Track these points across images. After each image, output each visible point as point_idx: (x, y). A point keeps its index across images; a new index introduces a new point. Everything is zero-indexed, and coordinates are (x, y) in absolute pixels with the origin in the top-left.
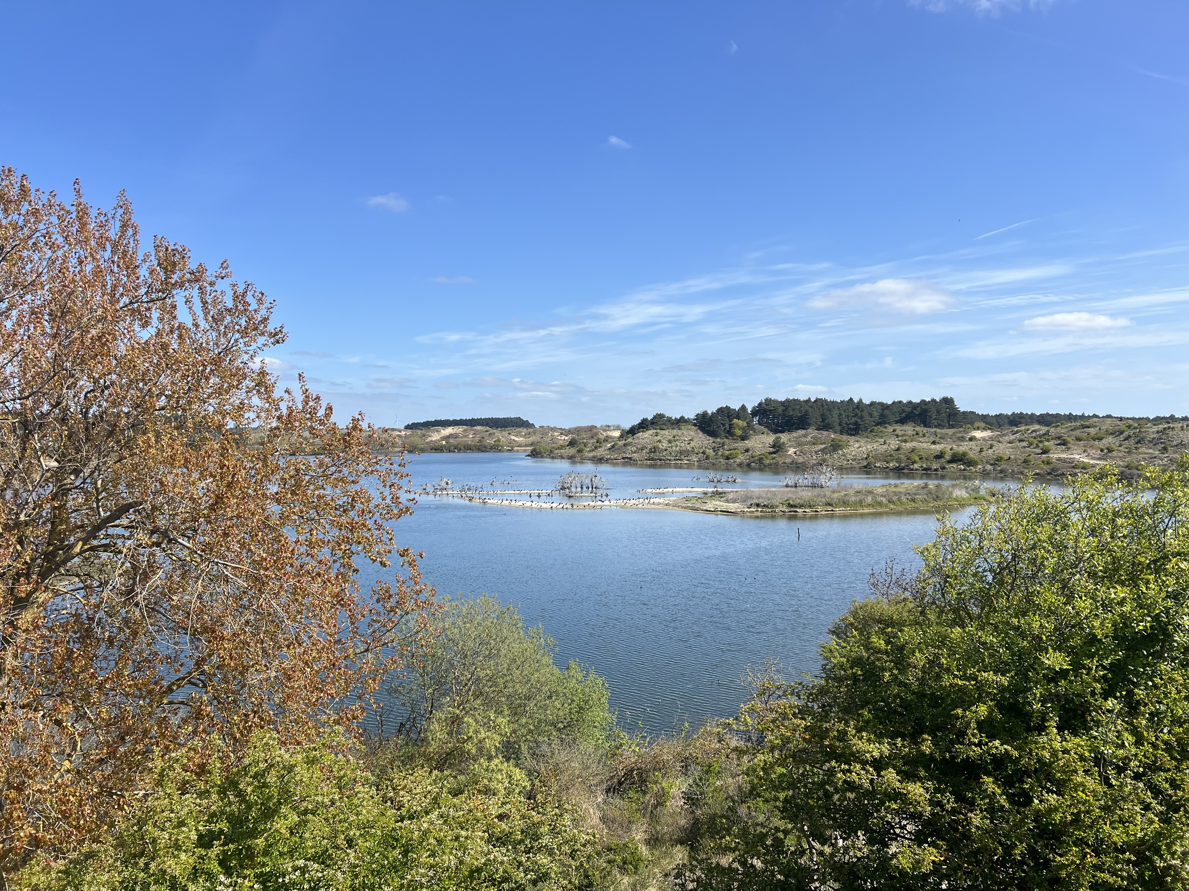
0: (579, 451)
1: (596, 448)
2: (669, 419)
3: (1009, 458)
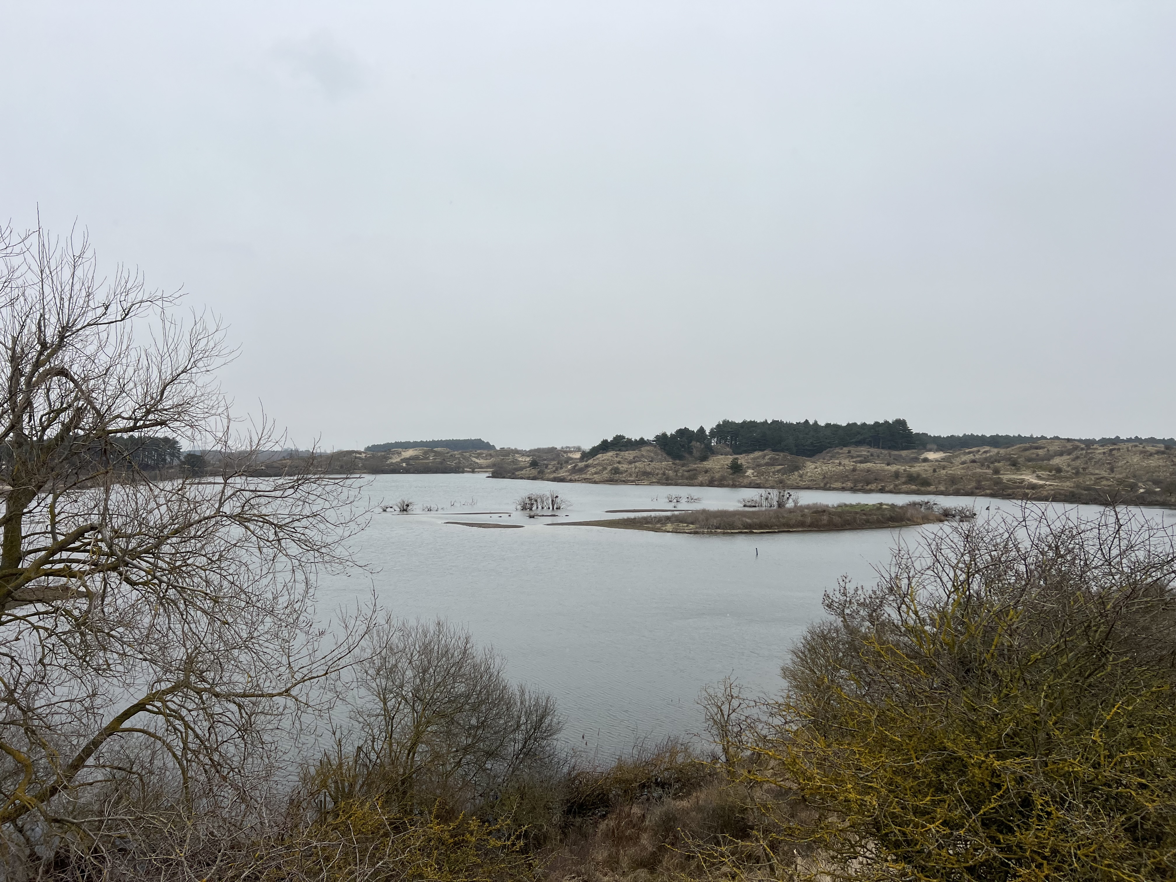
0: (539, 472)
1: (557, 469)
2: (629, 441)
3: (962, 478)
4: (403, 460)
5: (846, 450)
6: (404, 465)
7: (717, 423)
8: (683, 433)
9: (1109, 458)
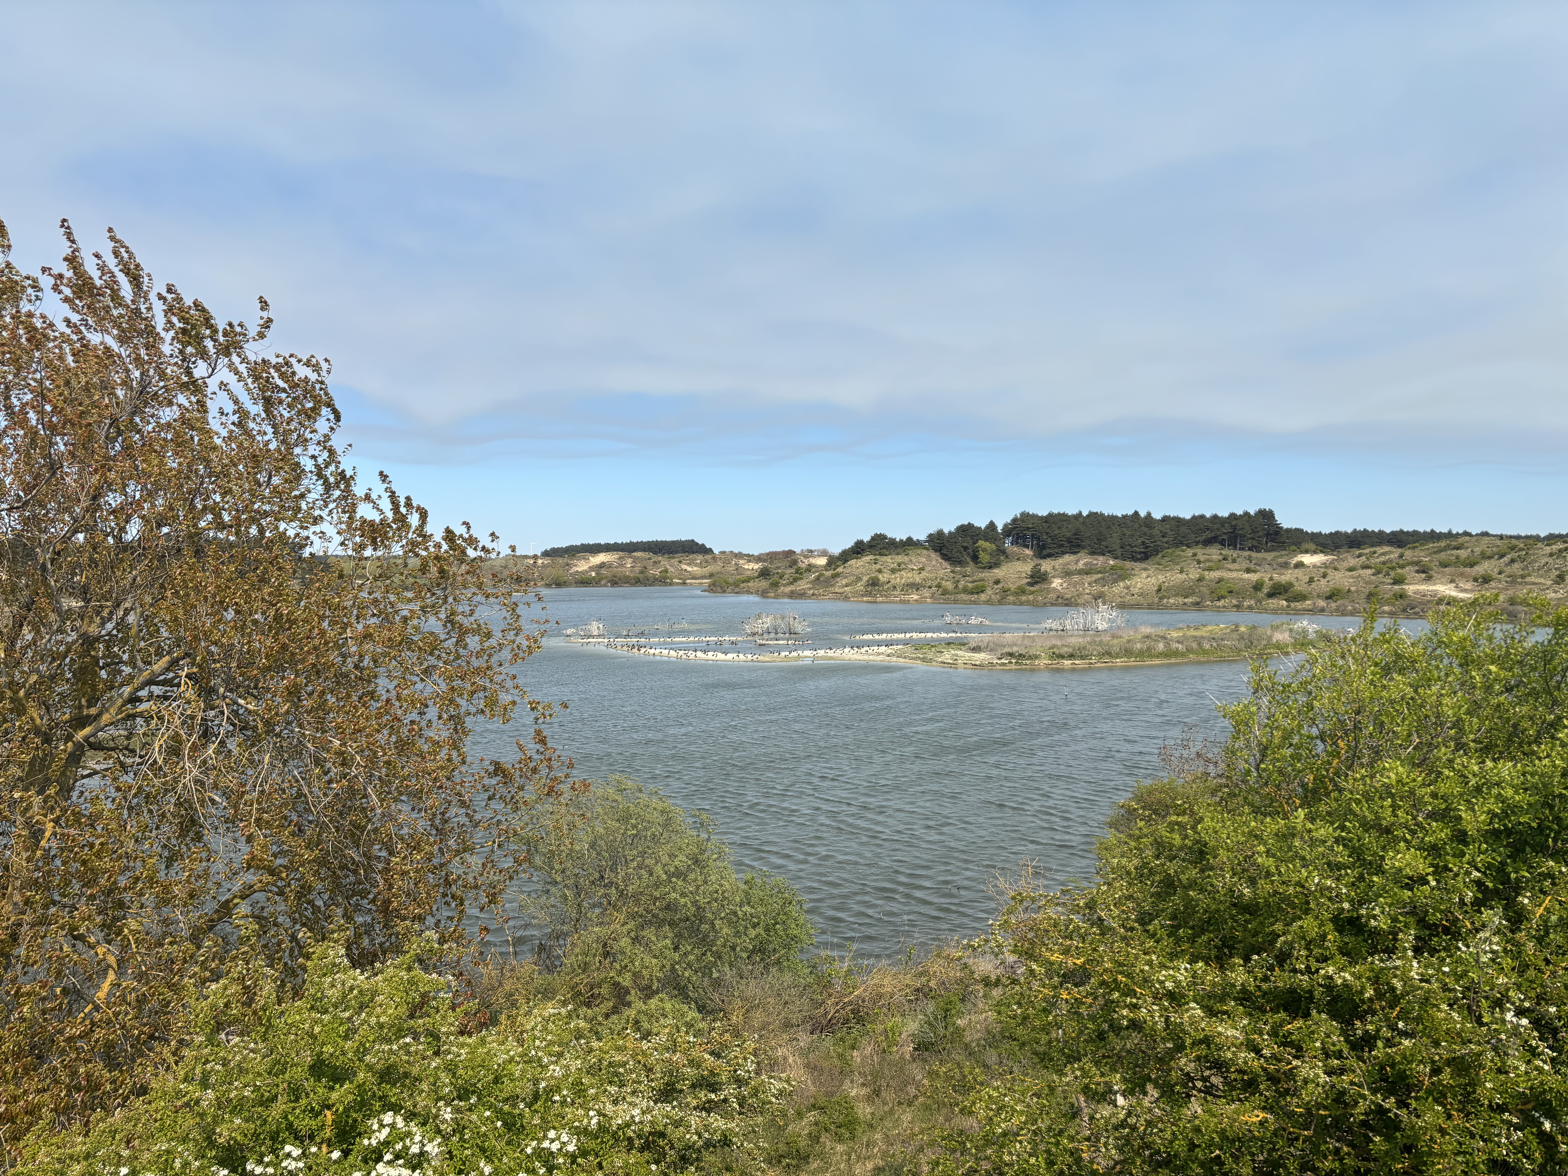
0: (773, 584)
1: (795, 580)
2: (892, 541)
3: (1349, 591)
4: (592, 568)
5: (1190, 552)
6: (593, 574)
7: (1012, 517)
8: (966, 530)
9: (1558, 561)
